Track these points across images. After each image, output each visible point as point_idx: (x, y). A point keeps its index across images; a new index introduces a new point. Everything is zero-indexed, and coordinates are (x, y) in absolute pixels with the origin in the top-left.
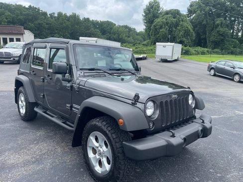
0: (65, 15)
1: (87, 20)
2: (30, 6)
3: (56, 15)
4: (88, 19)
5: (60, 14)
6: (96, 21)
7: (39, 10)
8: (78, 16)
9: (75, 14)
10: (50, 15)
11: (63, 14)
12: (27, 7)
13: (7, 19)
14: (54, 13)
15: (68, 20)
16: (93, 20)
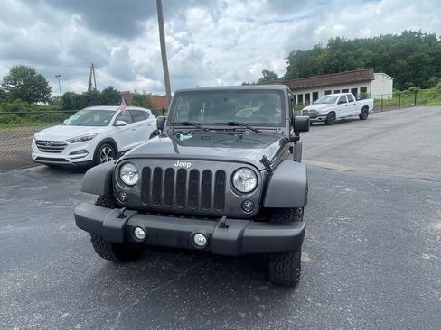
2: (405, 33)
7: (420, 34)
12: (399, 35)
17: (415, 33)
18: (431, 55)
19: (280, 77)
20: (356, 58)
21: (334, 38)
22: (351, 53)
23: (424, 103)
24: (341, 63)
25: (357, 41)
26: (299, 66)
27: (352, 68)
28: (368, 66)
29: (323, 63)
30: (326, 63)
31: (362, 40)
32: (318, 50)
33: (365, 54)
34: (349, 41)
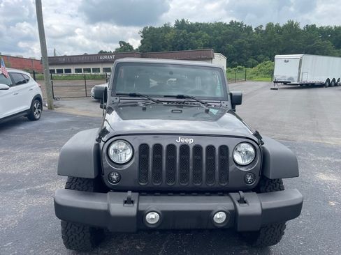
0: (277, 26)
1: (312, 28)
2: (232, 22)
3: (264, 28)
4: (313, 26)
5: (270, 26)
6: (327, 27)
7: (242, 25)
8: (297, 25)
9: (293, 22)
10: (255, 29)
11: (275, 24)
12: (228, 23)
13: (203, 42)
14: (261, 26)
15: (281, 33)
16: (322, 28)
17: (238, 23)
18: (250, 42)
19: (135, 49)
20: (197, 38)
21: (180, 20)
22: (193, 34)
23: (251, 79)
24: (186, 42)
25: (197, 24)
26: (152, 41)
27: (194, 47)
28: (206, 46)
29: (171, 40)
30: (173, 40)
31: (201, 24)
32: (166, 29)
33: (204, 36)
34: (192, 23)
